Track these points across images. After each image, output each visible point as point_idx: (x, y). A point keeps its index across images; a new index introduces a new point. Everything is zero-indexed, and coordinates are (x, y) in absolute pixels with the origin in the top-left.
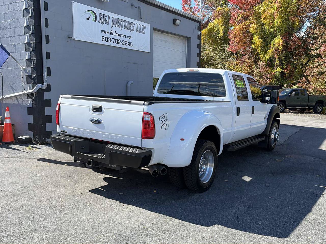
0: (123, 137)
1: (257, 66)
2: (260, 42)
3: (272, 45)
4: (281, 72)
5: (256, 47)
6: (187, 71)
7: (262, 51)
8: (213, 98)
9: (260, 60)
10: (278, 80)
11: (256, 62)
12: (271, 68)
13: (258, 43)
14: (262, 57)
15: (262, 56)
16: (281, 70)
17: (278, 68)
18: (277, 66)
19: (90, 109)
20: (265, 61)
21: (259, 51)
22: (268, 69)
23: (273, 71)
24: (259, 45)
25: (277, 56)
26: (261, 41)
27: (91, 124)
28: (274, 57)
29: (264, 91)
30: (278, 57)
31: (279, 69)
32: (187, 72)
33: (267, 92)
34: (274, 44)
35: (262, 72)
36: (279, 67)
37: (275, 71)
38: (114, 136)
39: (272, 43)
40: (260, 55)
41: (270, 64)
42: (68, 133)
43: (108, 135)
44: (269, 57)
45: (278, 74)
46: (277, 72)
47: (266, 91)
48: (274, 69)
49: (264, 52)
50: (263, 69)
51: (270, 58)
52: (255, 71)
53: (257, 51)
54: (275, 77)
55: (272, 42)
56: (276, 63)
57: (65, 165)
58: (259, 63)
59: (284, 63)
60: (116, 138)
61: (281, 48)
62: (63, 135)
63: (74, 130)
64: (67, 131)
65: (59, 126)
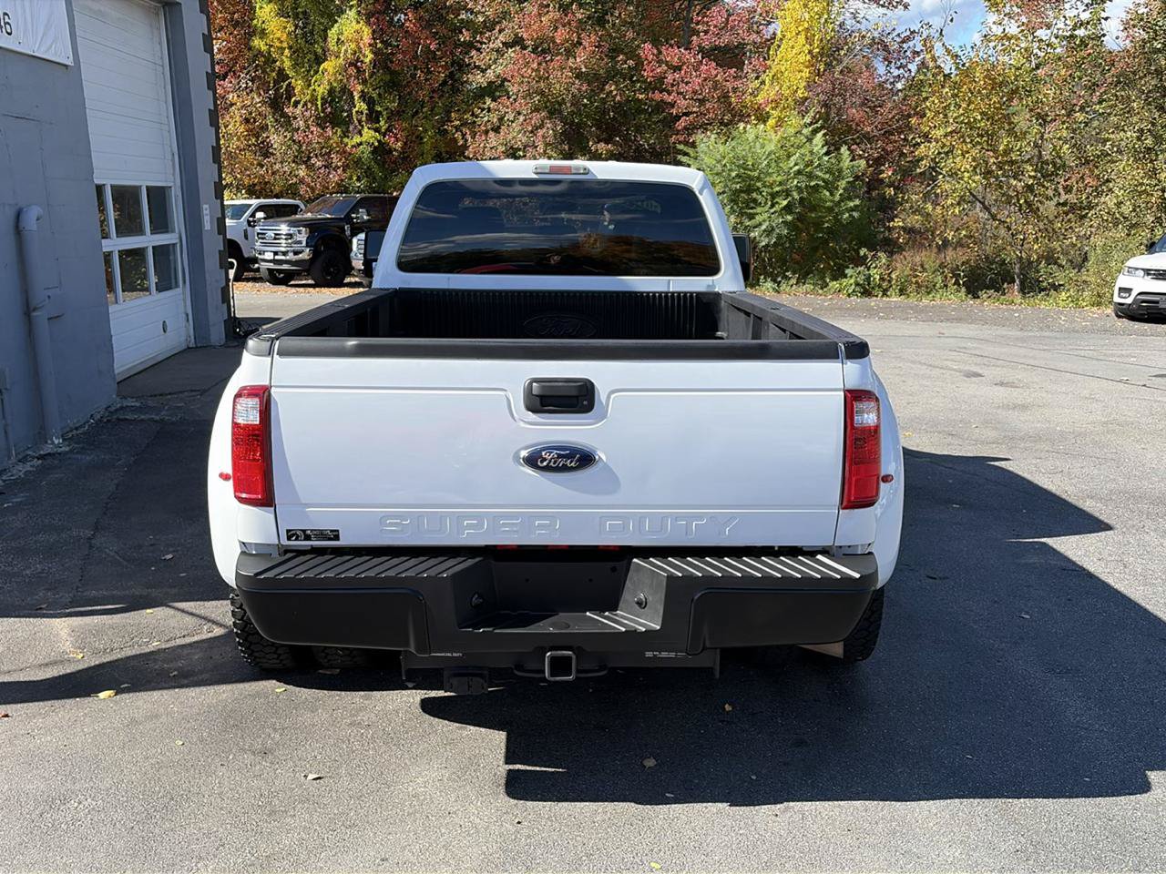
0: (733, 517)
1: (285, 122)
2: (285, 28)
3: (332, 44)
4: (376, 144)
5: (272, 49)
6: (536, 173)
7: (296, 65)
8: (669, 281)
9: (293, 99)
10: (368, 173)
11: (276, 104)
12: (339, 130)
13: (278, 35)
14: (300, 87)
15: (298, 84)
16: (376, 139)
17: (366, 130)
18: (360, 121)
19: (508, 399)
20: (313, 100)
21: (287, 64)
22: (329, 132)
23: (346, 140)
24: (281, 42)
25: (359, 88)
26: (291, 28)
27: (529, 474)
28: (344, 90)
29: (357, 218)
30: (362, 91)
31: (368, 135)
32: (535, 176)
33: (369, 220)
34: (339, 39)
35: (310, 143)
36: (369, 128)
37: (357, 139)
38: (677, 518)
39: (330, 35)
40: (293, 81)
41: (334, 113)
42: (344, 541)
43: (642, 517)
44: (328, 88)
45: (365, 152)
46: (361, 144)
47: (365, 217)
48: (348, 132)
49: (303, 69)
50: (312, 132)
51: (331, 91)
52: (276, 139)
53: (278, 63)
54: (358, 162)
55: (332, 33)
56: (357, 112)
57: (103, 695)
58: (289, 110)
59: (380, 113)
60: (688, 526)
61: (369, 57)
62: (300, 552)
63: (402, 516)
64: (335, 531)
65: (273, 509)
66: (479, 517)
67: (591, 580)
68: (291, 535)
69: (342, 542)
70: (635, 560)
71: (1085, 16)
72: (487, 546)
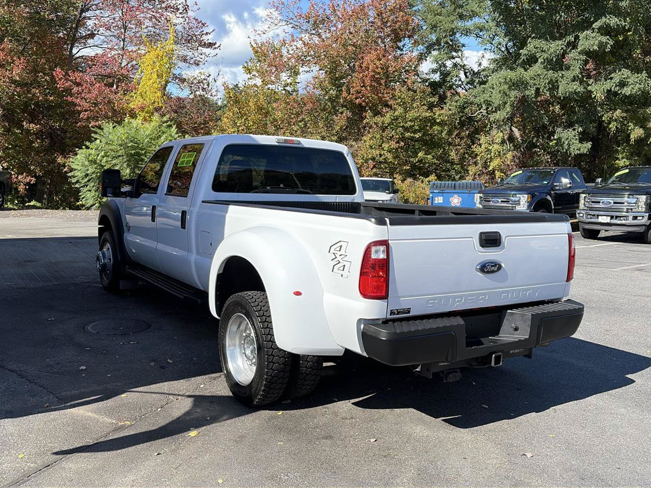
0: (539, 289)
6: (278, 143)
19: (474, 242)
38: (523, 291)
43: (513, 291)
60: (526, 294)
62: (394, 320)
63: (434, 299)
64: (408, 309)
65: (387, 300)
66: (461, 297)
67: (491, 322)
68: (392, 313)
69: (411, 314)
70: (509, 311)
71: (289, 81)
72: (450, 312)
